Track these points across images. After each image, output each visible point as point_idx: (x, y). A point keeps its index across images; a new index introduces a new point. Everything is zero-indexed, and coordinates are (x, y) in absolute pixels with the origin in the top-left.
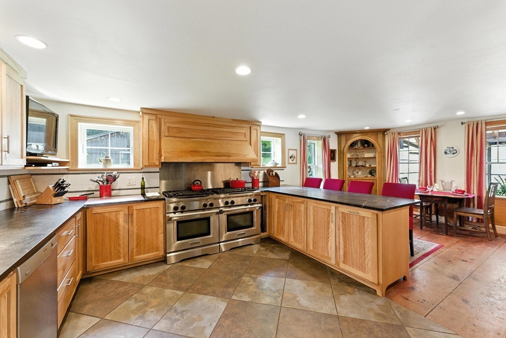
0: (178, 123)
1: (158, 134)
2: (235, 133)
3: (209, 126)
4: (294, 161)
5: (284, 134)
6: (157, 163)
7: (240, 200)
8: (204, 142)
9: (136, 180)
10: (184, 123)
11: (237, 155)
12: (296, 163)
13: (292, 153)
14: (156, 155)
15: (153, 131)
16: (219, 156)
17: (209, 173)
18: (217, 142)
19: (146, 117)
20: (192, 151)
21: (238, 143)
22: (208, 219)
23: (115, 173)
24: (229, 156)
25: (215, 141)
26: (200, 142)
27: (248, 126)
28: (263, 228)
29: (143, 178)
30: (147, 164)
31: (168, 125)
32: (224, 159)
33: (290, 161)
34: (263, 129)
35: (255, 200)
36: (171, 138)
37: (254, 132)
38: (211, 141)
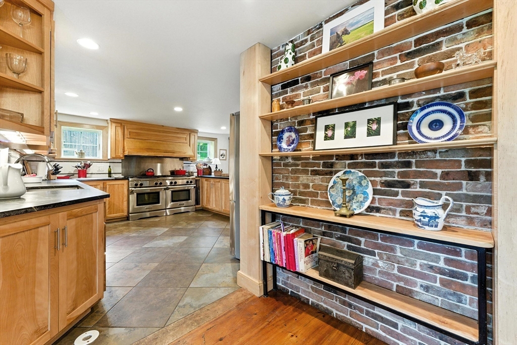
0: (136, 129)
1: (122, 136)
2: (178, 138)
3: (159, 132)
4: (224, 158)
5: (217, 139)
6: (122, 156)
7: (181, 181)
8: (156, 143)
9: (105, 167)
10: (141, 129)
11: (180, 152)
12: (226, 160)
13: (222, 152)
14: (121, 151)
15: (119, 134)
16: (167, 152)
17: (159, 165)
18: (165, 143)
19: (114, 125)
20: (147, 149)
21: (181, 144)
22: (158, 193)
23: (88, 162)
24: (174, 153)
25: (164, 142)
26: (153, 143)
27: (188, 133)
28: (197, 202)
29: (110, 166)
30: (114, 156)
31: (130, 130)
32: (169, 155)
33: (221, 158)
34: (199, 135)
35: (191, 182)
36: (132, 140)
37: (192, 137)
38: (161, 142)
